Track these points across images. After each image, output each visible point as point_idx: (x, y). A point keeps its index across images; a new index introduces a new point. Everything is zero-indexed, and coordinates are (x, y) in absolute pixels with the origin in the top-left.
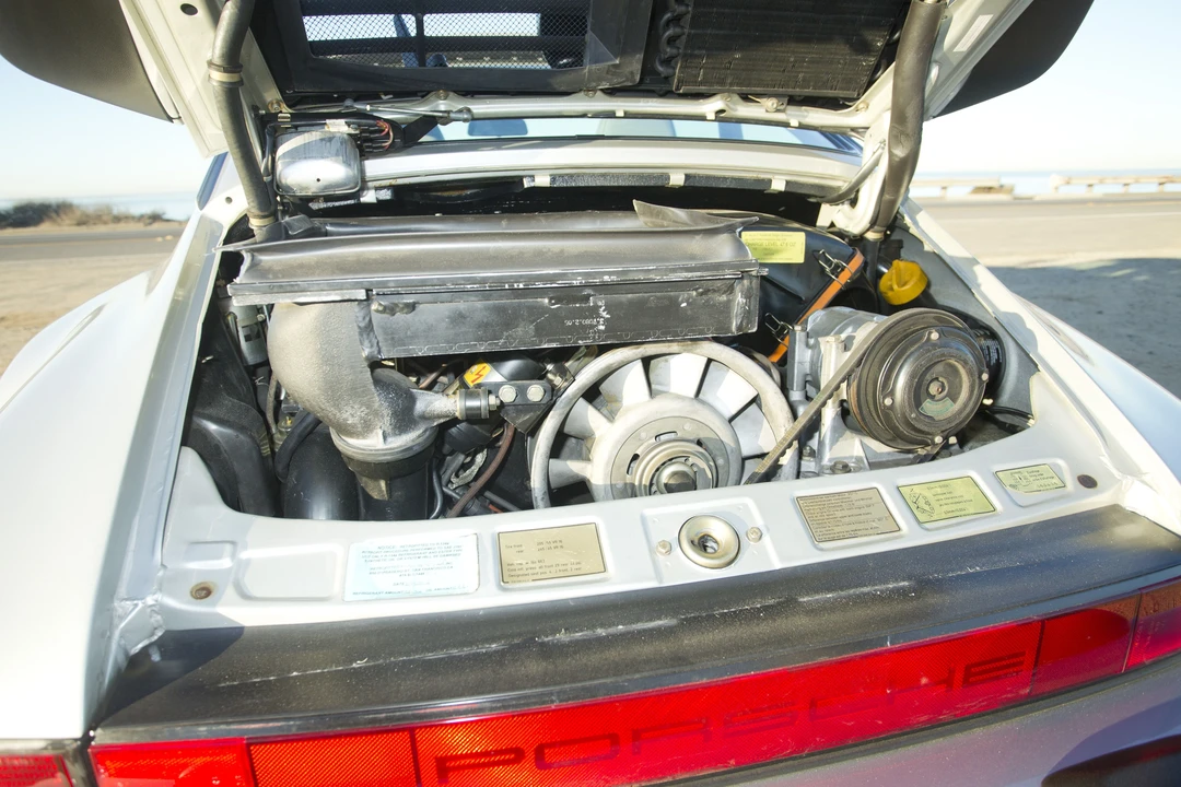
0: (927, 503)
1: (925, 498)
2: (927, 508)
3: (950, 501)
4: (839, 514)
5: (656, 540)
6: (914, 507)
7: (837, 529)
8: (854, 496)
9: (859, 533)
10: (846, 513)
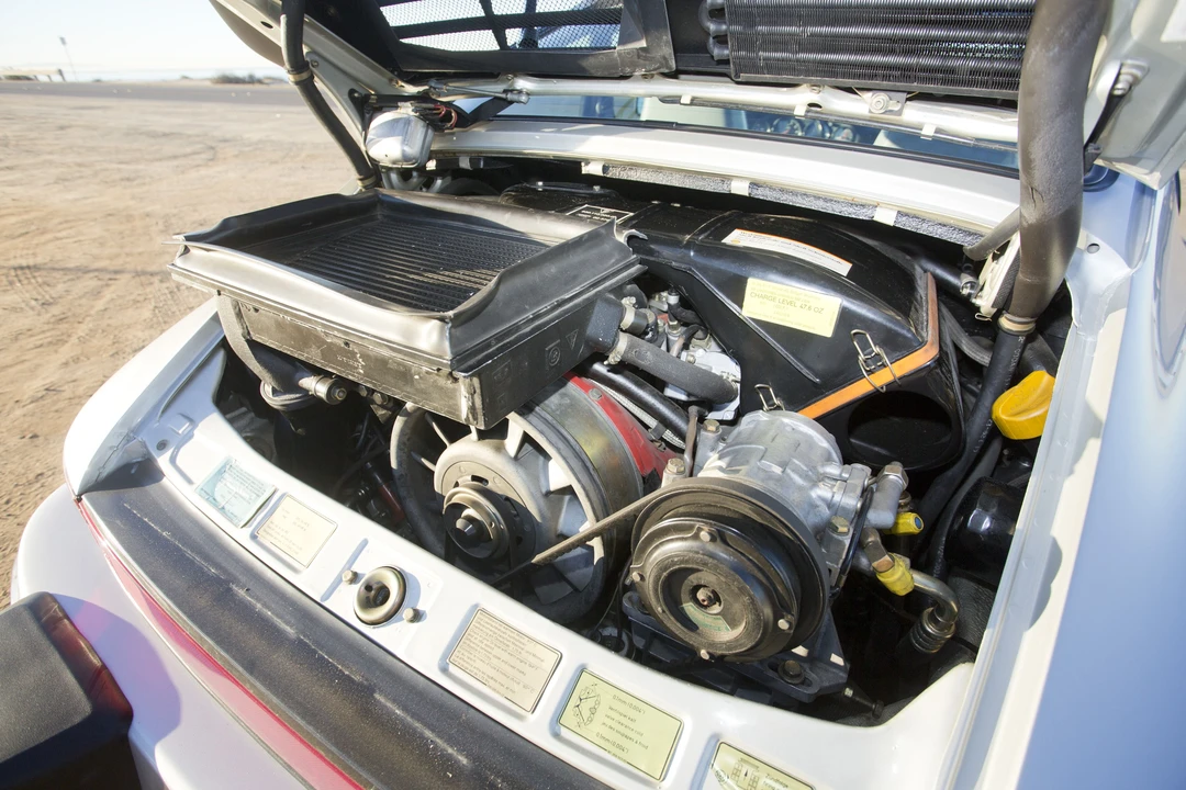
0: (593, 711)
1: (598, 703)
2: (586, 713)
3: (622, 729)
4: (496, 651)
5: (356, 568)
6: (574, 701)
7: (478, 664)
8: (530, 647)
9: (492, 683)
10: (505, 656)
